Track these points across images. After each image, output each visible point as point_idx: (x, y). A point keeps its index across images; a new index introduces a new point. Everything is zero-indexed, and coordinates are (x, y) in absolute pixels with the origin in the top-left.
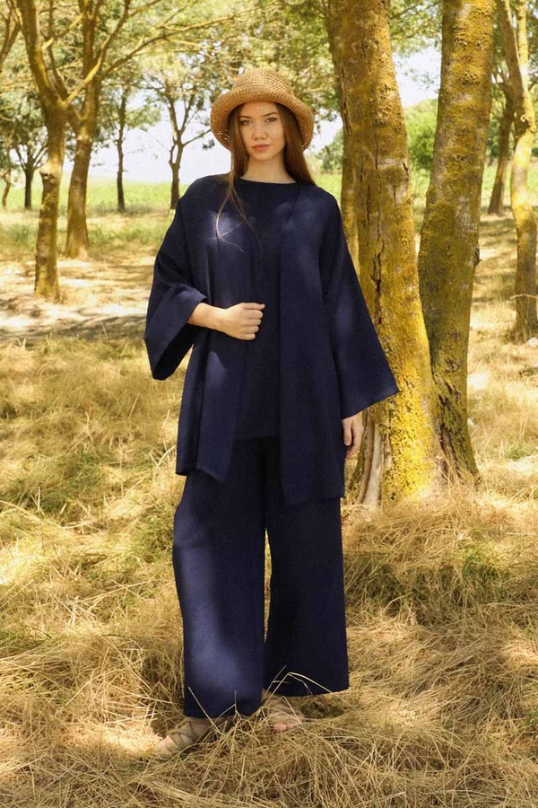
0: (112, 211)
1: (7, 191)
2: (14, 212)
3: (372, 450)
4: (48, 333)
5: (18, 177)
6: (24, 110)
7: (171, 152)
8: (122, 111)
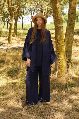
0: (21, 29)
1: (4, 25)
2: (5, 29)
3: (57, 68)
4: (10, 49)
5: (6, 23)
6: (7, 12)
7: (31, 20)
8: (23, 13)
